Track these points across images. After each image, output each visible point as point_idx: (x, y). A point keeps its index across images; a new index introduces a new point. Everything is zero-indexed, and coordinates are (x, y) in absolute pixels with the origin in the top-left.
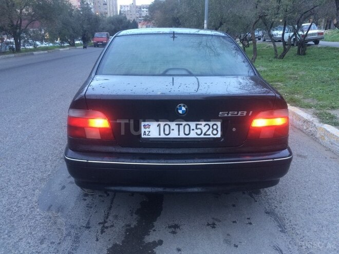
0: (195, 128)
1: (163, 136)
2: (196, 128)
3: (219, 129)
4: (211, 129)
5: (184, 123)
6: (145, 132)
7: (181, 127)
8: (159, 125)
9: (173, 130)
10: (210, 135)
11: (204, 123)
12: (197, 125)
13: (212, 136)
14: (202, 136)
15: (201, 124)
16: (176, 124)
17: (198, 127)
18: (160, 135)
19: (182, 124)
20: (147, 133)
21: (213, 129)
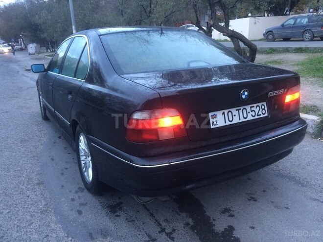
0: (250, 111)
1: (228, 123)
2: (252, 111)
3: (266, 109)
4: (261, 110)
5: (242, 108)
6: (213, 122)
7: (241, 111)
8: (224, 113)
9: (235, 115)
10: (260, 115)
11: (255, 105)
12: (251, 107)
13: (262, 116)
14: (256, 117)
15: (253, 107)
16: (236, 110)
17: (252, 109)
18: (225, 123)
19: (240, 109)
20: (215, 123)
21: (263, 109)
